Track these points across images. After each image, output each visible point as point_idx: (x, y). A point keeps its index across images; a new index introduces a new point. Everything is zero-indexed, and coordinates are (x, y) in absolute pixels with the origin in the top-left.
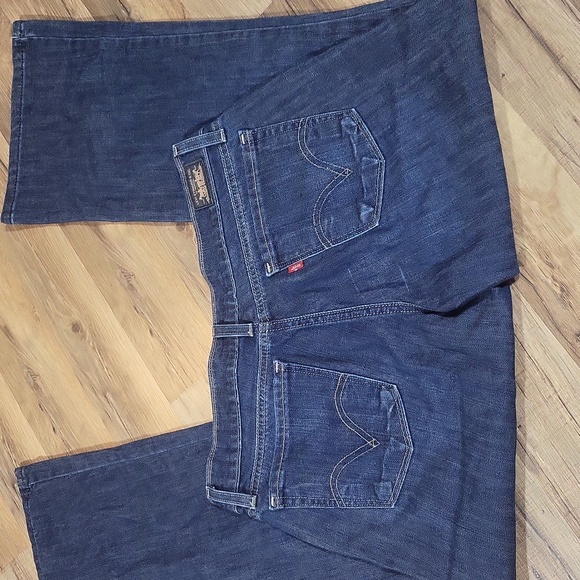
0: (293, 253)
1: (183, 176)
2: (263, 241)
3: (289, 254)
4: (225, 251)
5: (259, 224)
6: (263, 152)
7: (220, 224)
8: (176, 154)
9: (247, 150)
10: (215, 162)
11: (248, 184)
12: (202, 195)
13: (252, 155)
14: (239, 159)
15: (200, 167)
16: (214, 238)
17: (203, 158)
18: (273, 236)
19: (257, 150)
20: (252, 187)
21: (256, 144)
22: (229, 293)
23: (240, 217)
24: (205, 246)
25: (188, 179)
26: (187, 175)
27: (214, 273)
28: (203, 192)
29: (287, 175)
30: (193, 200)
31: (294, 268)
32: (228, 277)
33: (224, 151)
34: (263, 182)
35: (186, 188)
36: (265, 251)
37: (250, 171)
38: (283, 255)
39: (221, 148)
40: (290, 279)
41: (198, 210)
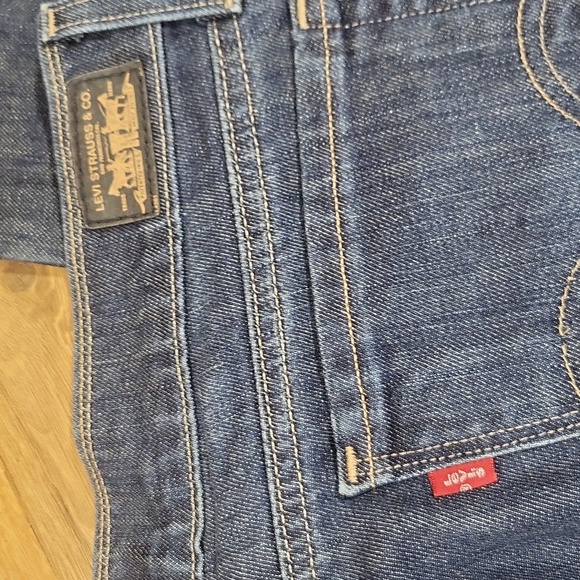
0: (461, 424)
1: (59, 111)
2: (342, 365)
3: (442, 425)
4: (183, 382)
5: (333, 304)
6: (373, 62)
7: (175, 283)
8: (49, 31)
9: (314, 48)
10: (188, 78)
11: (307, 162)
12: (119, 182)
13: (330, 69)
14: (279, 76)
15: (128, 88)
16: (142, 330)
17: (145, 60)
18: (385, 351)
19: (350, 53)
20: (319, 172)
21: (348, 35)
22: (175, 528)
23: (260, 271)
24: (101, 352)
25: (76, 122)
26: (75, 109)
27: (128, 451)
28: (126, 171)
29: (472, 146)
30: (84, 195)
31: (459, 479)
32: (177, 472)
33: (227, 45)
34: (365, 161)
35: (64, 155)
36: (349, 401)
37: (317, 121)
38: (416, 428)
39: (214, 34)
40: (443, 521)
41: (97, 230)
